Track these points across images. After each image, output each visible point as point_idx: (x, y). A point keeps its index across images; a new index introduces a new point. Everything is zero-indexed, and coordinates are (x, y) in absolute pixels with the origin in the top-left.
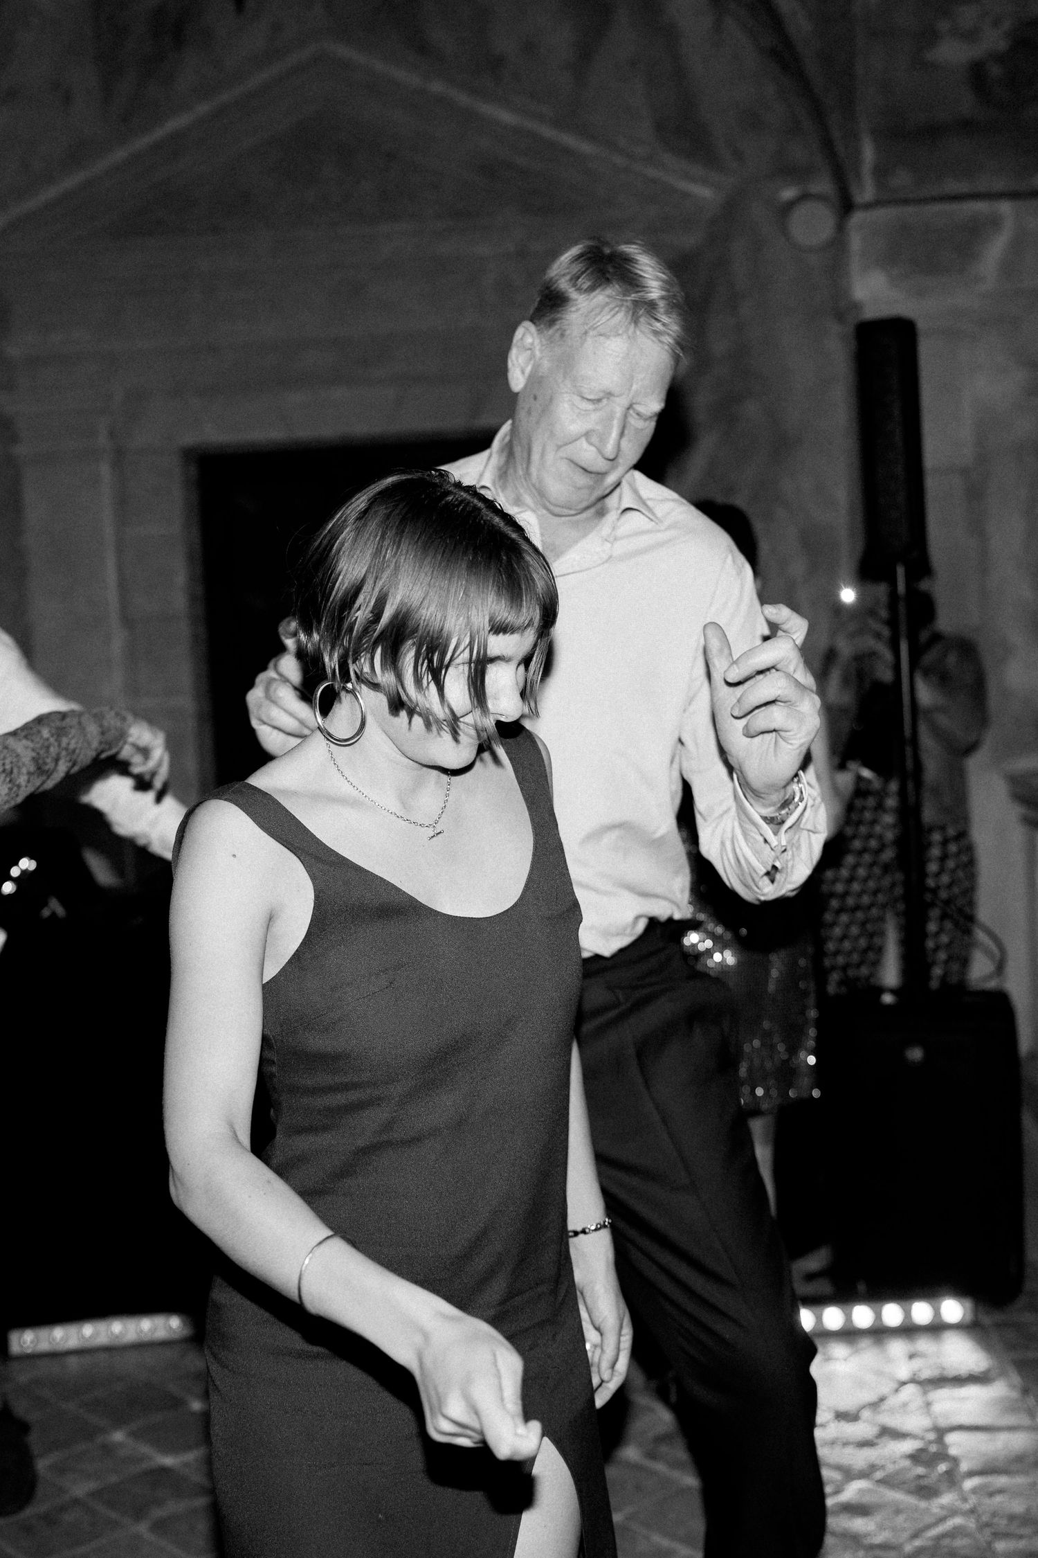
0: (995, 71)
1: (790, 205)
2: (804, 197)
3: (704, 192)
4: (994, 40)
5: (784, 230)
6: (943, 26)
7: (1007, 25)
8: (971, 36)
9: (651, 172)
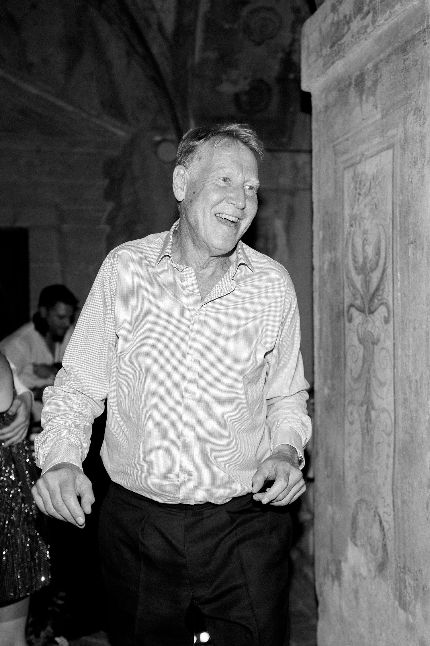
0: (244, 98)
1: (159, 143)
2: (164, 140)
3: (121, 133)
4: (244, 86)
5: (156, 153)
6: (224, 77)
7: (249, 80)
8: (235, 82)
9: (98, 122)
